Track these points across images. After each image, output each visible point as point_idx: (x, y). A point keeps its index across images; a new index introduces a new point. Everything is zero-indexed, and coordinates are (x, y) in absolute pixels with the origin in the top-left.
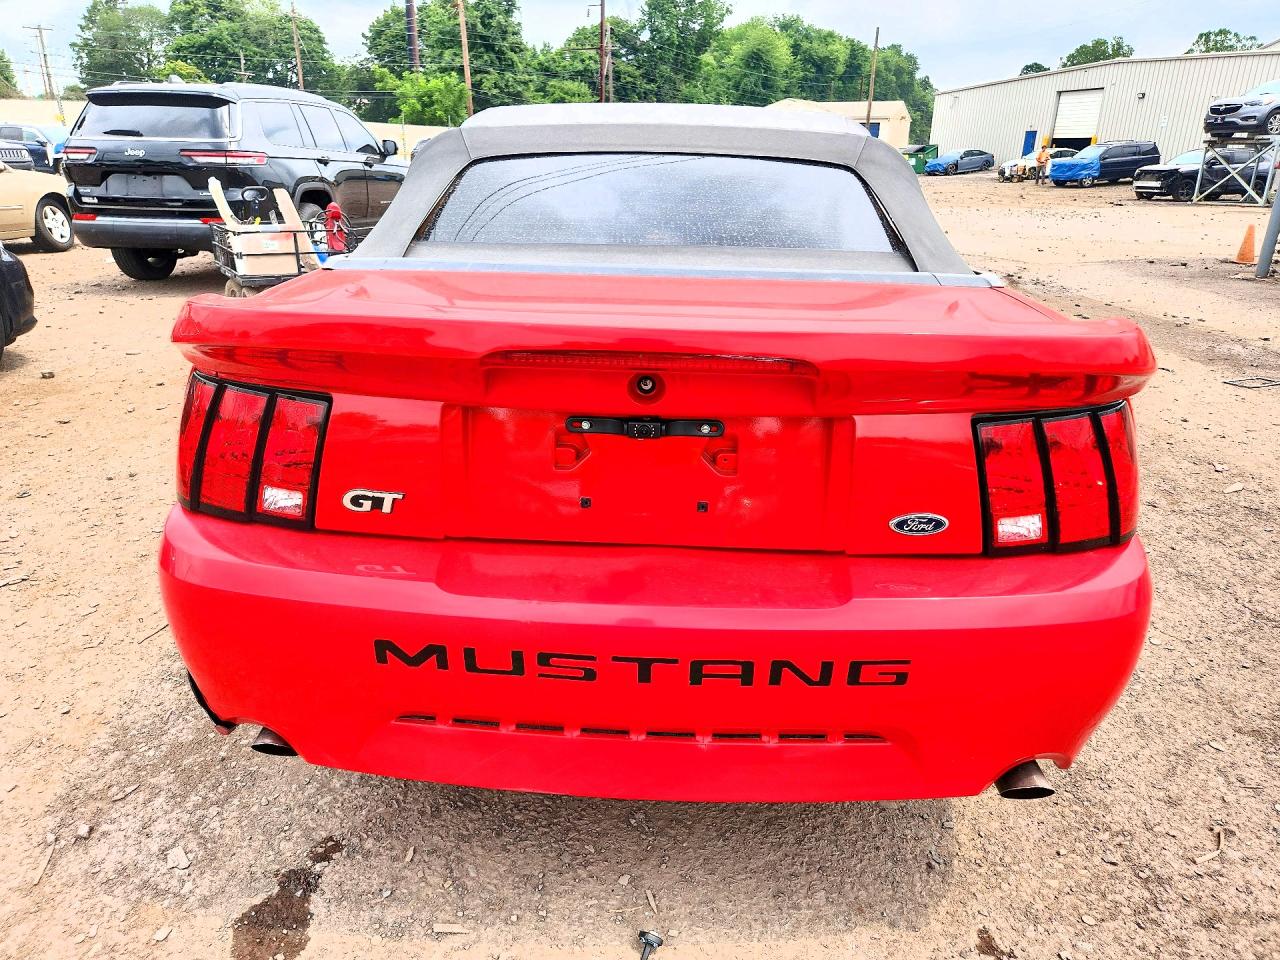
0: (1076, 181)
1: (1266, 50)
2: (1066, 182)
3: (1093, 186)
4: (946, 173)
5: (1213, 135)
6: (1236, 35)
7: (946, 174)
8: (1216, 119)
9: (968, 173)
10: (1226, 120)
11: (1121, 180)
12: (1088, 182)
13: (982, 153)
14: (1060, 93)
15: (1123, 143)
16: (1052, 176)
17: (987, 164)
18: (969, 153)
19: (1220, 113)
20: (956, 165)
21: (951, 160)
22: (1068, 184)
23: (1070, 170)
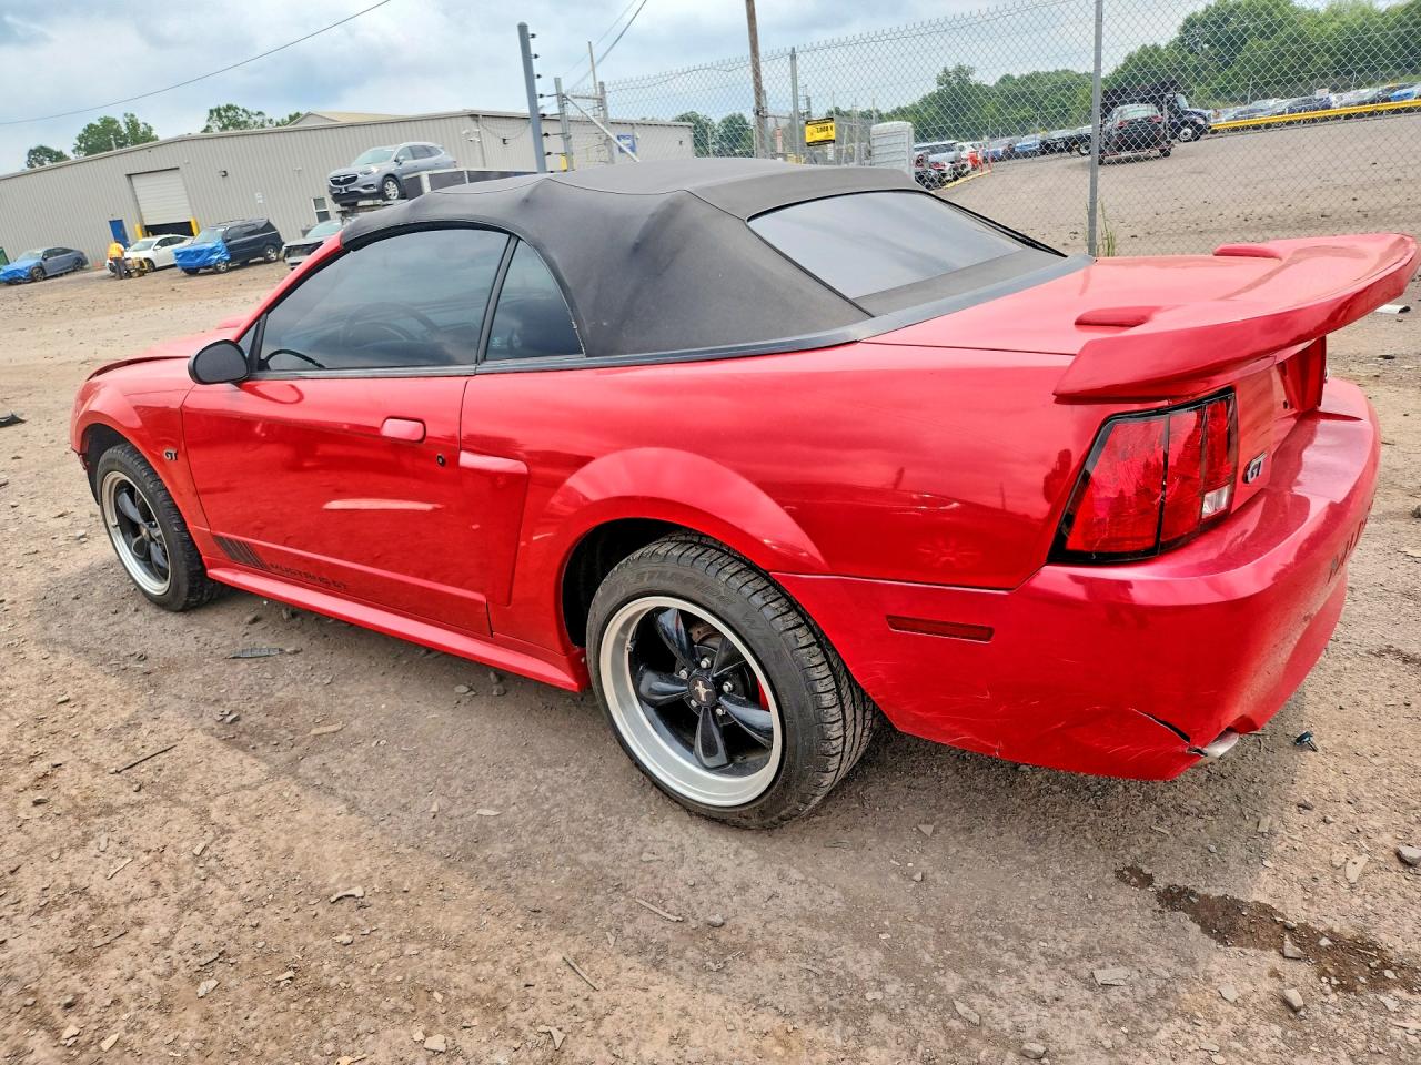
0: (209, 267)
1: (297, 126)
2: (198, 269)
3: (230, 270)
4: (32, 278)
5: (342, 205)
6: (244, 110)
7: (34, 280)
8: (341, 190)
9: (61, 275)
10: (350, 190)
11: (252, 261)
12: (222, 267)
13: (66, 251)
14: (129, 176)
15: (238, 223)
16: (180, 265)
17: (79, 263)
18: (49, 253)
19: (342, 183)
20: (41, 268)
21: (32, 262)
22: (202, 271)
23: (198, 256)
